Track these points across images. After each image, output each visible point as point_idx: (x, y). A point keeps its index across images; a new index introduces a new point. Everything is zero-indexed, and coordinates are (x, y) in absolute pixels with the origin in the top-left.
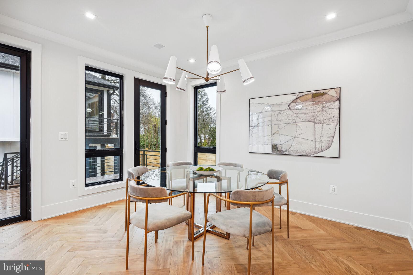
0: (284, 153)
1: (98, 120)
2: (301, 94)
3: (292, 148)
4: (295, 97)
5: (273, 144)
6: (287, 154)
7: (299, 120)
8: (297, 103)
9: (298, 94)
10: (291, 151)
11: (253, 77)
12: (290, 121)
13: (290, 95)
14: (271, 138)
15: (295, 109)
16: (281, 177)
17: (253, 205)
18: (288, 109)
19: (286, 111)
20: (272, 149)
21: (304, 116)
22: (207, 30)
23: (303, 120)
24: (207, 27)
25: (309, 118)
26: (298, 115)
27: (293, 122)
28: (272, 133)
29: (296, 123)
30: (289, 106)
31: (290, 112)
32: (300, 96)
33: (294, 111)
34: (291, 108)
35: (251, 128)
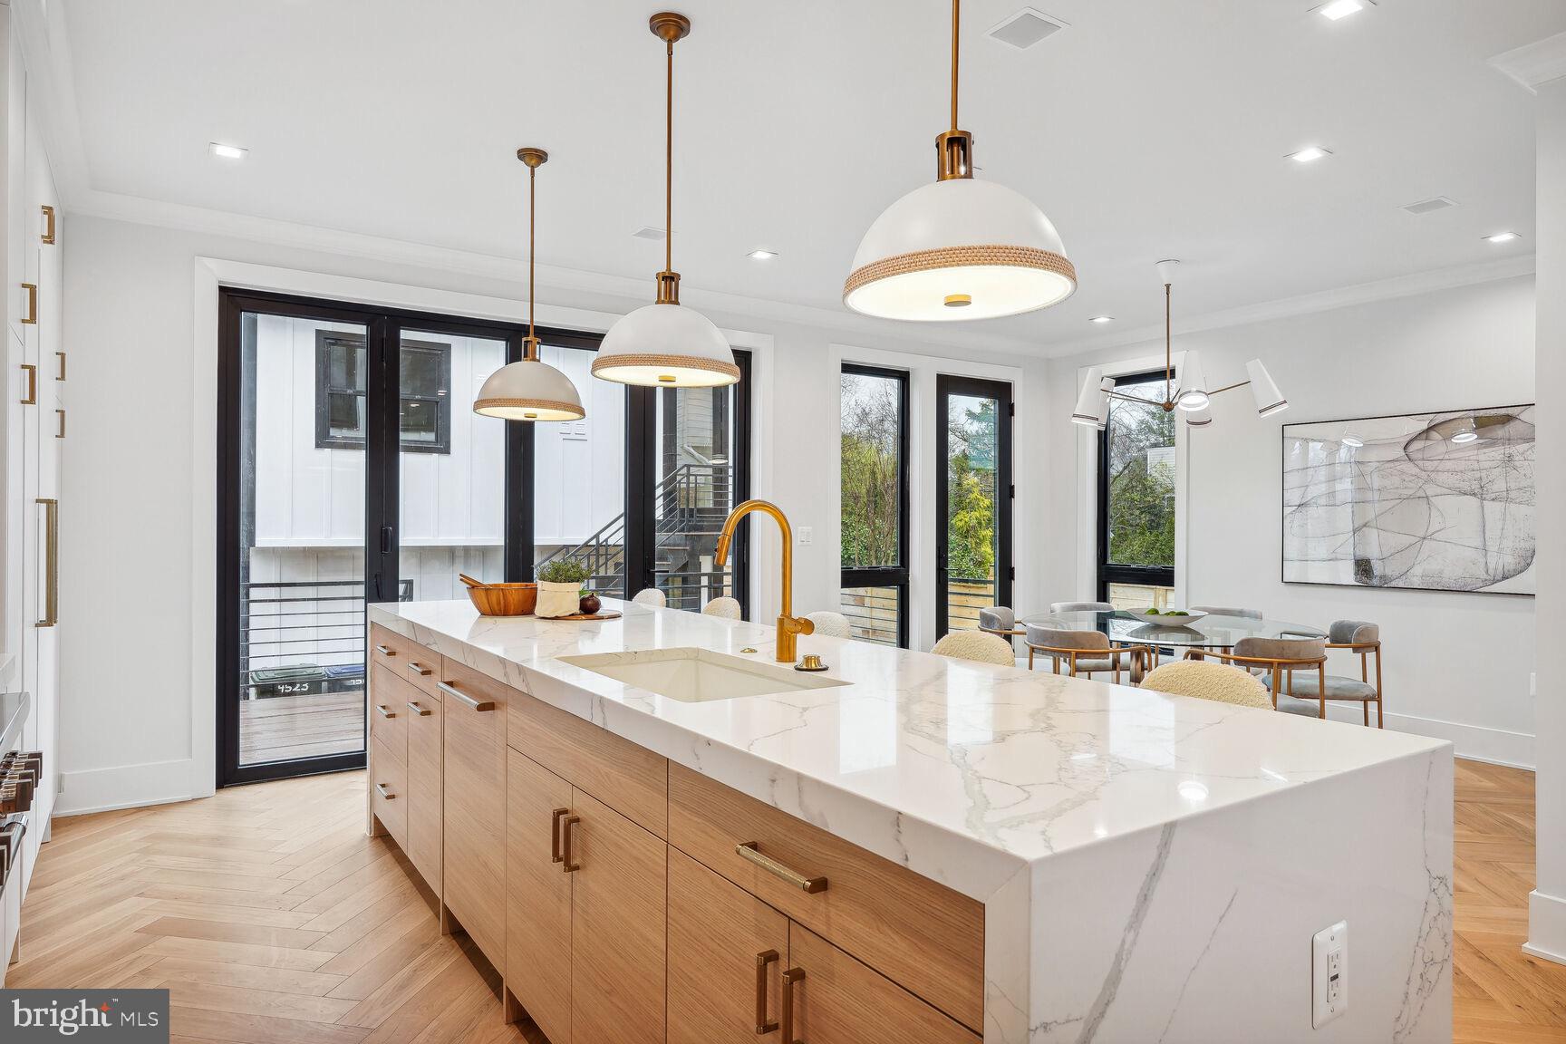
0: (1393, 584)
1: (711, 473)
2: (1441, 418)
3: (1417, 570)
4: (1425, 426)
5: (1357, 558)
6: (1401, 585)
7: (1439, 490)
8: (1429, 443)
9: (1431, 416)
10: (1415, 579)
11: (1285, 402)
12: (1411, 492)
13: (1409, 418)
14: (1351, 540)
15: (1423, 459)
16: (1359, 634)
17: (1279, 664)
18: (1403, 459)
19: (1396, 463)
20: (1356, 574)
21: (1452, 480)
22: (1168, 294)
23: (1449, 491)
24: (1168, 286)
25: (1465, 486)
26: (1433, 475)
27: (1418, 495)
28: (1356, 526)
29: (1427, 497)
30: (1405, 449)
31: (1409, 468)
32: (1437, 422)
33: (1420, 463)
34: (1413, 456)
35: (1287, 510)
